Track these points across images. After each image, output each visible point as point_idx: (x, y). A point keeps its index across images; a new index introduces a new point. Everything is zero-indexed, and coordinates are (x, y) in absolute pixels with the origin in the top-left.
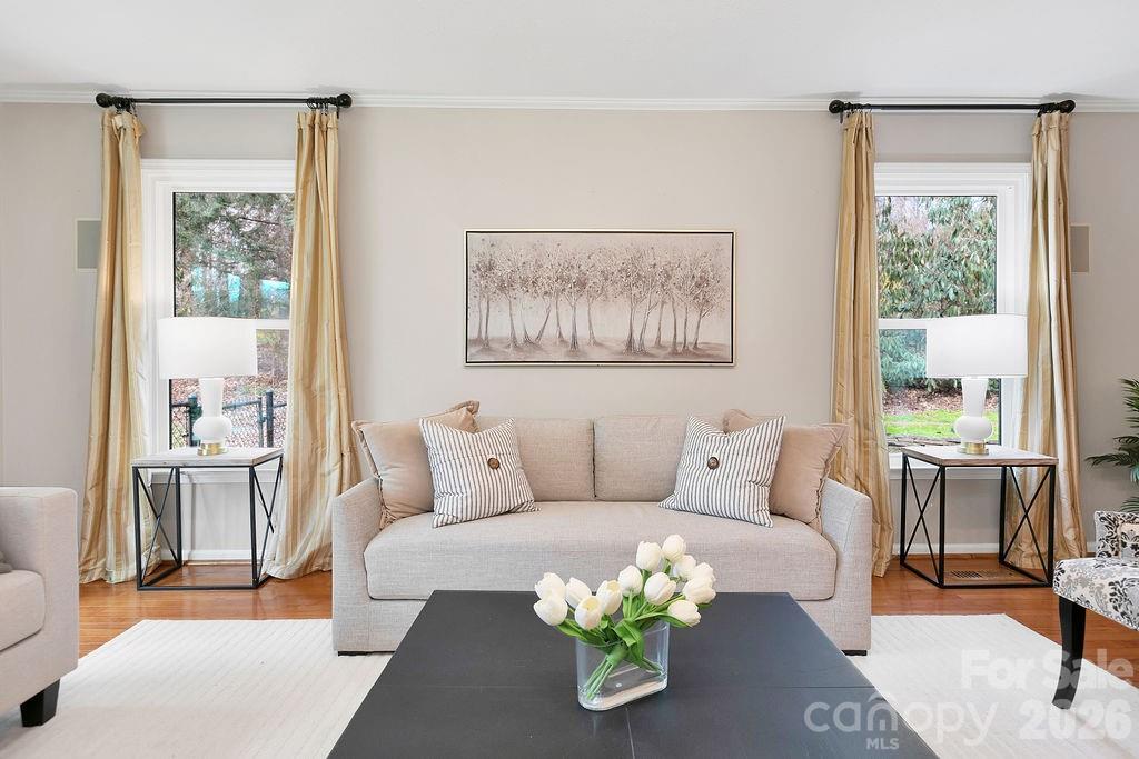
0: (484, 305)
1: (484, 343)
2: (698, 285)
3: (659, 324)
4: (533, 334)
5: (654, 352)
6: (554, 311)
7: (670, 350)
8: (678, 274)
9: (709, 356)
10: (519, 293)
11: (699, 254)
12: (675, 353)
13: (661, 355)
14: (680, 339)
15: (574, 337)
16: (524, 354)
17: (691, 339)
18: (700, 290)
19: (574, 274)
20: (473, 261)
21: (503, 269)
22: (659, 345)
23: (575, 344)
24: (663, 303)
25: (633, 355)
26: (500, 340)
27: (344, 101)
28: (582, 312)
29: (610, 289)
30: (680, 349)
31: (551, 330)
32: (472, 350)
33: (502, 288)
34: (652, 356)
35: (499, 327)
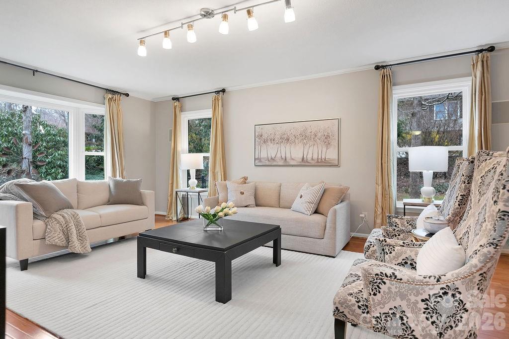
0: (260, 147)
1: (260, 159)
2: (326, 138)
3: (313, 152)
4: (273, 156)
5: (311, 162)
6: (279, 148)
7: (316, 161)
8: (319, 135)
9: (330, 163)
10: (269, 143)
11: (326, 127)
12: (318, 162)
13: (313, 163)
14: (320, 157)
15: (285, 157)
16: (271, 163)
17: (323, 157)
18: (327, 140)
19: (285, 136)
20: (257, 134)
21: (265, 136)
22: (312, 159)
23: (286, 159)
24: (314, 145)
25: (304, 163)
26: (264, 158)
27: (223, 91)
28: (288, 148)
29: (297, 141)
30: (320, 160)
31: (279, 155)
32: (256, 161)
33: (264, 142)
34: (310, 163)
35: (264, 155)
